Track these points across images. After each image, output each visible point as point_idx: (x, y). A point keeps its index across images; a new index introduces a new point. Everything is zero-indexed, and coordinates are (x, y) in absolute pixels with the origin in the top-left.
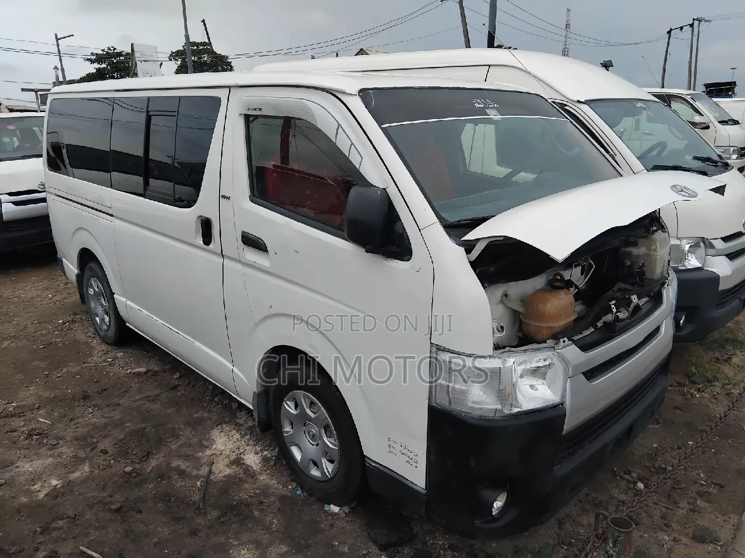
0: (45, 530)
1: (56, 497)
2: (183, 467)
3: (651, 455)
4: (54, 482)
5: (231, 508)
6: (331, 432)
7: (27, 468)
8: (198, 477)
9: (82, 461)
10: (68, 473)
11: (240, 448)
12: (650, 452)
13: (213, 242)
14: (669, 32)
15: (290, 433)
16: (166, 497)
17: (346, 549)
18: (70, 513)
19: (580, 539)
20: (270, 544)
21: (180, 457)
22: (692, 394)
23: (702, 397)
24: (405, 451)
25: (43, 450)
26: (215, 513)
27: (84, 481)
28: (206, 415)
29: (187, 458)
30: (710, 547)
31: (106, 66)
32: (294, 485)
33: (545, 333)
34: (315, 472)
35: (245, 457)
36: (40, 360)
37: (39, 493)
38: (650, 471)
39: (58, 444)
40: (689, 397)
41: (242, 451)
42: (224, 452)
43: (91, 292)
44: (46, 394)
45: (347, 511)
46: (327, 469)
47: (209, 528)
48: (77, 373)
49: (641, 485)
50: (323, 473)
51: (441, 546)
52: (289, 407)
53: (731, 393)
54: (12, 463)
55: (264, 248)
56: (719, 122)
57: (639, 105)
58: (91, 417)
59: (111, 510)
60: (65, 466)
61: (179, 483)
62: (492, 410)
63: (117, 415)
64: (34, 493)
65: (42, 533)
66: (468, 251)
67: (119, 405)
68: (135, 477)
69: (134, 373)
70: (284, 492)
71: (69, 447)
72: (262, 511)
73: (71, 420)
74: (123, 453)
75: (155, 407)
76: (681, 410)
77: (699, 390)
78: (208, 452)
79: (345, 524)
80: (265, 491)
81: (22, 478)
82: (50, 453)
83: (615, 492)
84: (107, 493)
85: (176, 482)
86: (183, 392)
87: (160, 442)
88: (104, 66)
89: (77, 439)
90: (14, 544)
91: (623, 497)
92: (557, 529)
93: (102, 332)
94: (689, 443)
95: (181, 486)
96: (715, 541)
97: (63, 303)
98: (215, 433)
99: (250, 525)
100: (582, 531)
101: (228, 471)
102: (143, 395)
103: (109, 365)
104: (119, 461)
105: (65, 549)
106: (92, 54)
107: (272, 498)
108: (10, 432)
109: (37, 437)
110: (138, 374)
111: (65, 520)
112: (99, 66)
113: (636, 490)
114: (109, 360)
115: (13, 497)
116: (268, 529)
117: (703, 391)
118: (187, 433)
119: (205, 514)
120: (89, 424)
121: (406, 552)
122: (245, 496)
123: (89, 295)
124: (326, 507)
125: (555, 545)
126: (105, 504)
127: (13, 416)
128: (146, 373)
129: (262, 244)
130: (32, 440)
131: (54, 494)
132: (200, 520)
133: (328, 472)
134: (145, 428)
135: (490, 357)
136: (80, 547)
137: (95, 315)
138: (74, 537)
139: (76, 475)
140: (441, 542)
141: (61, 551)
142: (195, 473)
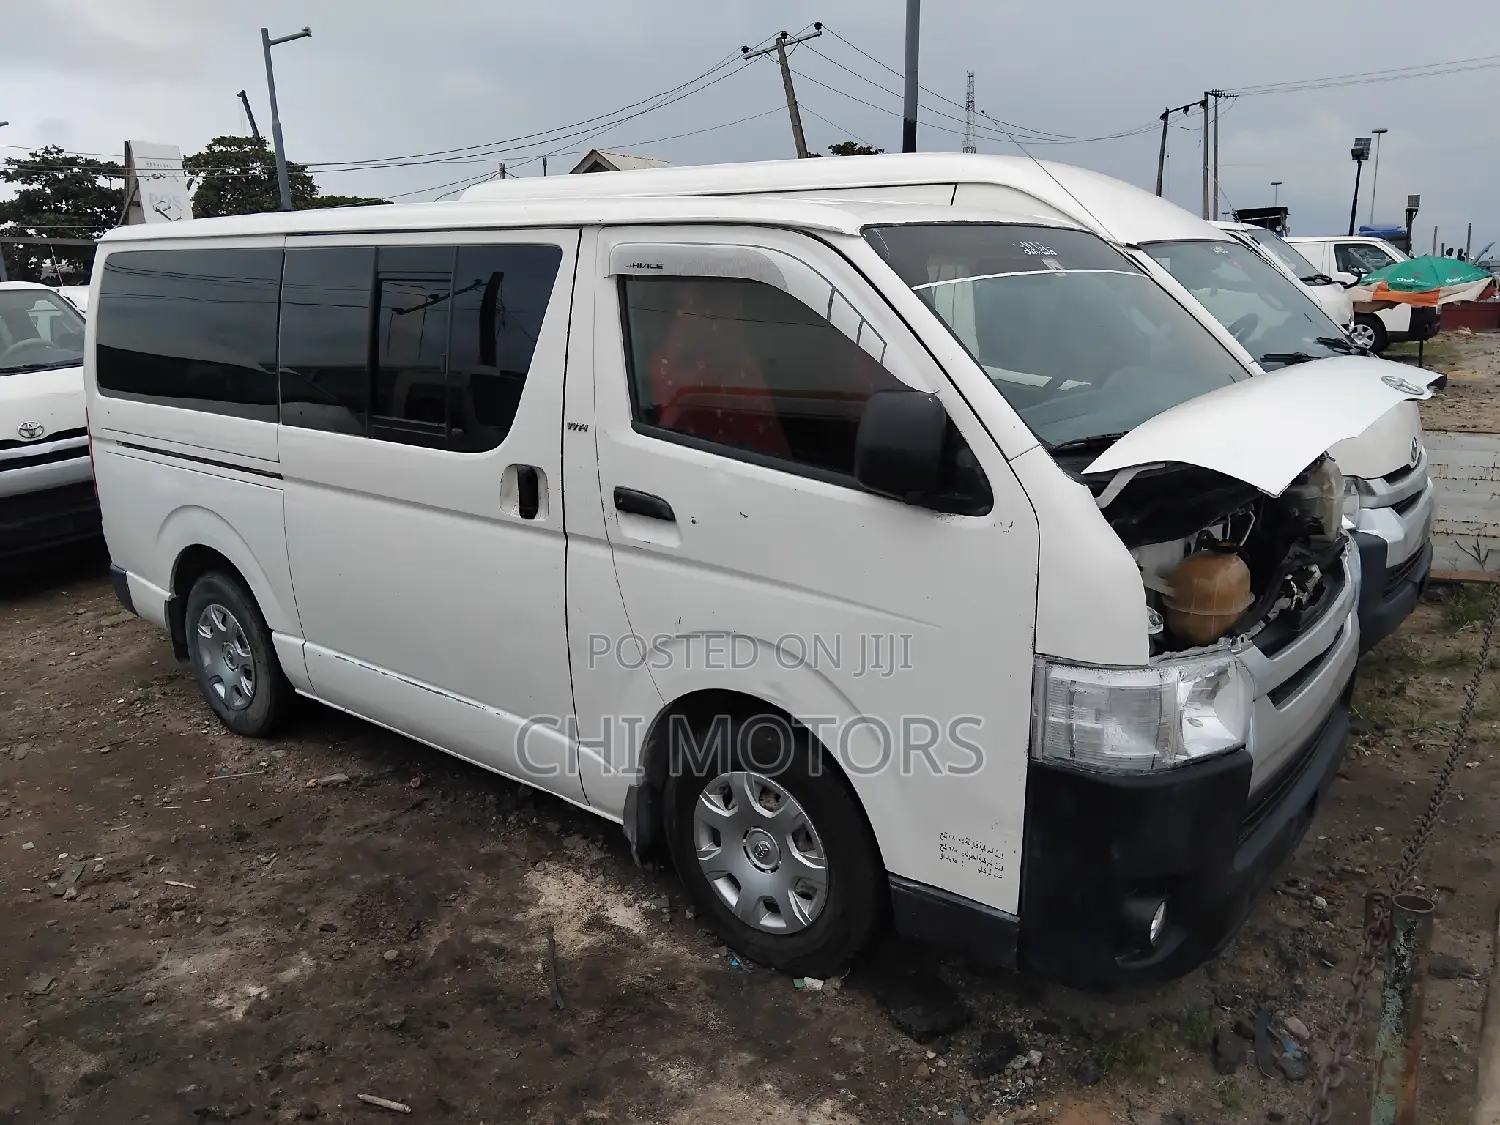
0: (276, 1073)
1: (269, 1016)
2: (497, 941)
3: (1320, 852)
4: (254, 991)
5: (621, 1001)
6: (809, 838)
7: (185, 971)
8: (533, 956)
9: (294, 947)
10: (273, 972)
11: (595, 899)
12: (1317, 849)
13: (541, 511)
14: (1165, 117)
15: (711, 856)
16: (485, 993)
17: (859, 1047)
18: (310, 1039)
19: (1250, 994)
20: (718, 1054)
21: (483, 925)
22: (1357, 752)
23: (1374, 754)
24: (976, 852)
25: (203, 937)
26: (593, 1014)
27: (312, 983)
28: (504, 848)
29: (497, 925)
30: (1462, 984)
31: (41, 187)
32: (724, 950)
33: (1213, 627)
34: (770, 922)
35: (610, 914)
36: (112, 774)
37: (233, 1012)
38: (1328, 878)
39: (226, 923)
40: (1354, 756)
41: (599, 904)
42: (565, 909)
43: (205, 632)
44: (157, 836)
45: (838, 985)
46: (800, 911)
47: (591, 1039)
48: (204, 793)
49: (1321, 901)
50: (791, 919)
51: (1021, 1027)
52: (712, 804)
53: (1421, 745)
54: (150, 965)
55: (668, 515)
56: (1302, 279)
57: (1218, 249)
58: (270, 871)
59: (389, 1027)
60: (261, 960)
61: (499, 970)
62: (1147, 758)
63: (322, 862)
64: (221, 1011)
65: (272, 1079)
66: (1096, 493)
67: (318, 844)
68: (410, 967)
69: (326, 786)
70: (706, 965)
71: (254, 927)
72: (680, 1001)
73: (234, 879)
74: (367, 928)
75: (395, 841)
76: (1347, 778)
77: (1366, 744)
78: (533, 912)
79: (842, 1008)
80: (672, 967)
81: (185, 989)
82: (219, 939)
83: (1281, 915)
84: (365, 1002)
85: (494, 967)
86: (439, 811)
87: (433, 904)
88: (36, 186)
89: (263, 911)
90: (225, 1099)
91: (1297, 922)
92: (1207, 980)
93: (231, 712)
94: (1377, 828)
95: (506, 975)
96: (1466, 973)
97: (107, 666)
98: (533, 878)
99: (667, 1026)
100: (1249, 980)
101: (587, 941)
102: (360, 824)
103: (266, 773)
104: (365, 943)
105: (330, 1102)
106: (9, 161)
107: (690, 978)
108: (117, 909)
109: (182, 913)
110: (334, 786)
111: (306, 1054)
112: (26, 187)
113: (1315, 909)
114: (264, 764)
115: (184, 1022)
116: (703, 1028)
117: (1374, 745)
118: (480, 883)
119: (573, 1017)
120: (273, 884)
121: (964, 1042)
122: (637, 979)
123: (200, 639)
124: (798, 983)
125: (1211, 1008)
126: (371, 1019)
127: (107, 880)
128: (347, 783)
129: (662, 506)
130: (171, 919)
131: (259, 1011)
132: (569, 1028)
133: (803, 915)
134: (391, 882)
135: (1144, 668)
136: (360, 1096)
137: (213, 680)
138: (337, 1081)
139: (290, 974)
140: (1021, 1020)
141: (323, 1106)
142: (523, 949)
